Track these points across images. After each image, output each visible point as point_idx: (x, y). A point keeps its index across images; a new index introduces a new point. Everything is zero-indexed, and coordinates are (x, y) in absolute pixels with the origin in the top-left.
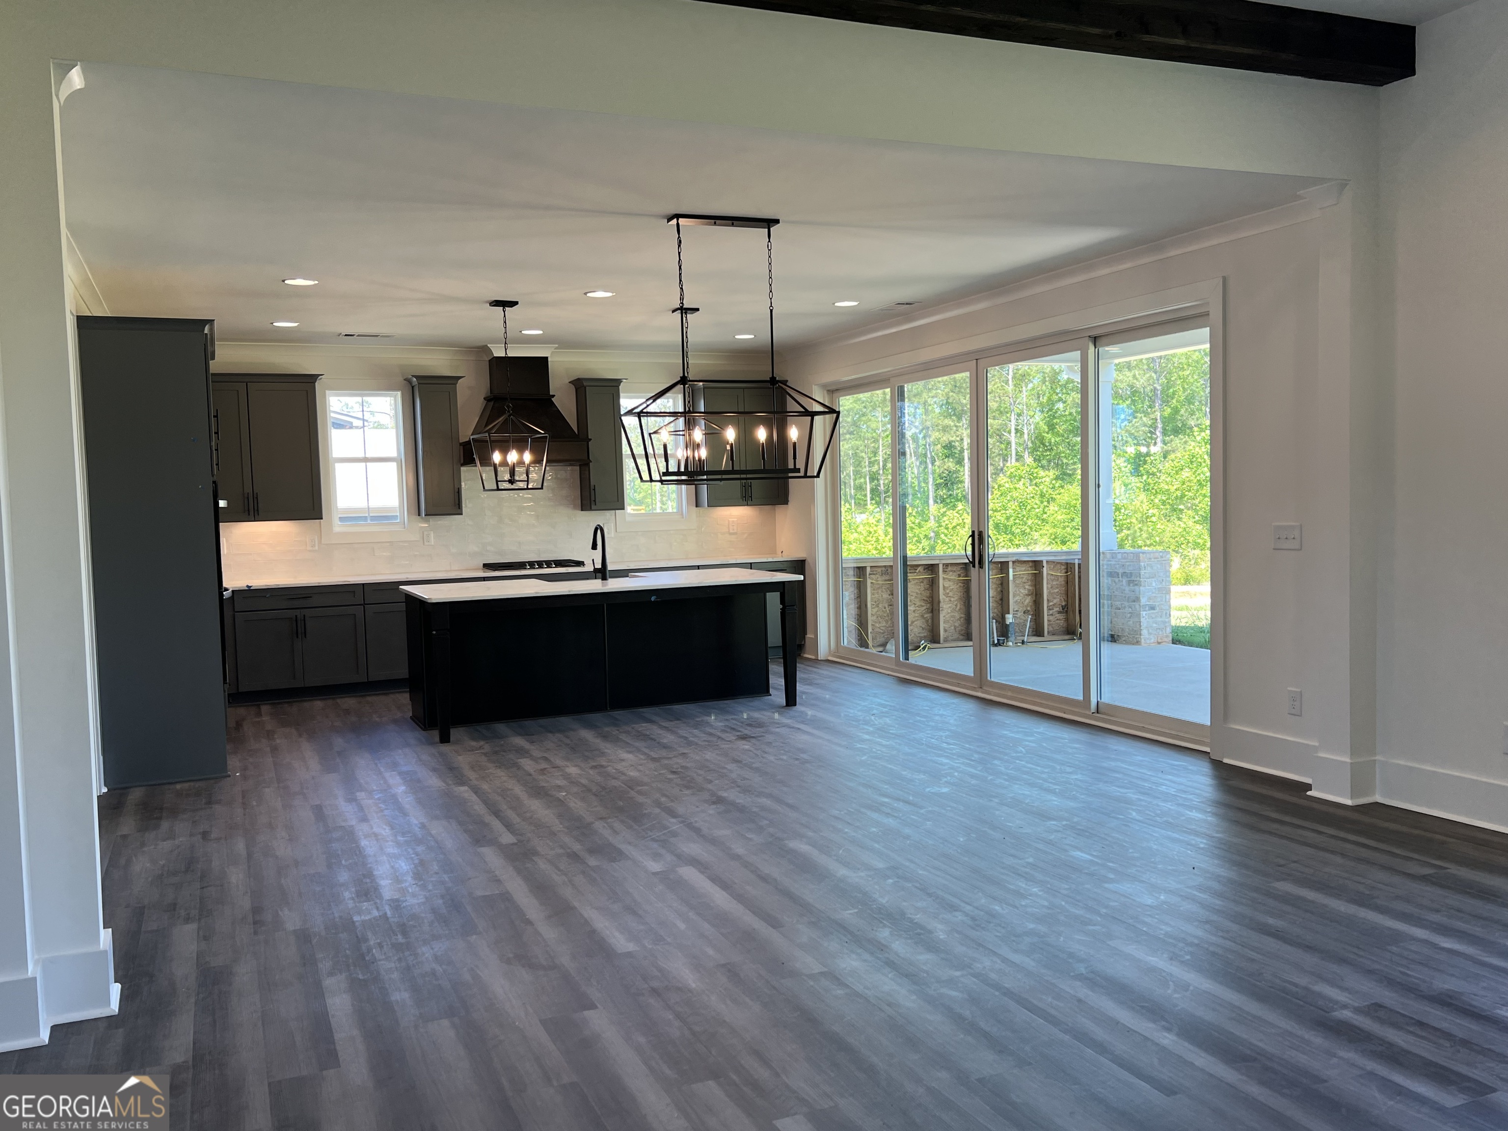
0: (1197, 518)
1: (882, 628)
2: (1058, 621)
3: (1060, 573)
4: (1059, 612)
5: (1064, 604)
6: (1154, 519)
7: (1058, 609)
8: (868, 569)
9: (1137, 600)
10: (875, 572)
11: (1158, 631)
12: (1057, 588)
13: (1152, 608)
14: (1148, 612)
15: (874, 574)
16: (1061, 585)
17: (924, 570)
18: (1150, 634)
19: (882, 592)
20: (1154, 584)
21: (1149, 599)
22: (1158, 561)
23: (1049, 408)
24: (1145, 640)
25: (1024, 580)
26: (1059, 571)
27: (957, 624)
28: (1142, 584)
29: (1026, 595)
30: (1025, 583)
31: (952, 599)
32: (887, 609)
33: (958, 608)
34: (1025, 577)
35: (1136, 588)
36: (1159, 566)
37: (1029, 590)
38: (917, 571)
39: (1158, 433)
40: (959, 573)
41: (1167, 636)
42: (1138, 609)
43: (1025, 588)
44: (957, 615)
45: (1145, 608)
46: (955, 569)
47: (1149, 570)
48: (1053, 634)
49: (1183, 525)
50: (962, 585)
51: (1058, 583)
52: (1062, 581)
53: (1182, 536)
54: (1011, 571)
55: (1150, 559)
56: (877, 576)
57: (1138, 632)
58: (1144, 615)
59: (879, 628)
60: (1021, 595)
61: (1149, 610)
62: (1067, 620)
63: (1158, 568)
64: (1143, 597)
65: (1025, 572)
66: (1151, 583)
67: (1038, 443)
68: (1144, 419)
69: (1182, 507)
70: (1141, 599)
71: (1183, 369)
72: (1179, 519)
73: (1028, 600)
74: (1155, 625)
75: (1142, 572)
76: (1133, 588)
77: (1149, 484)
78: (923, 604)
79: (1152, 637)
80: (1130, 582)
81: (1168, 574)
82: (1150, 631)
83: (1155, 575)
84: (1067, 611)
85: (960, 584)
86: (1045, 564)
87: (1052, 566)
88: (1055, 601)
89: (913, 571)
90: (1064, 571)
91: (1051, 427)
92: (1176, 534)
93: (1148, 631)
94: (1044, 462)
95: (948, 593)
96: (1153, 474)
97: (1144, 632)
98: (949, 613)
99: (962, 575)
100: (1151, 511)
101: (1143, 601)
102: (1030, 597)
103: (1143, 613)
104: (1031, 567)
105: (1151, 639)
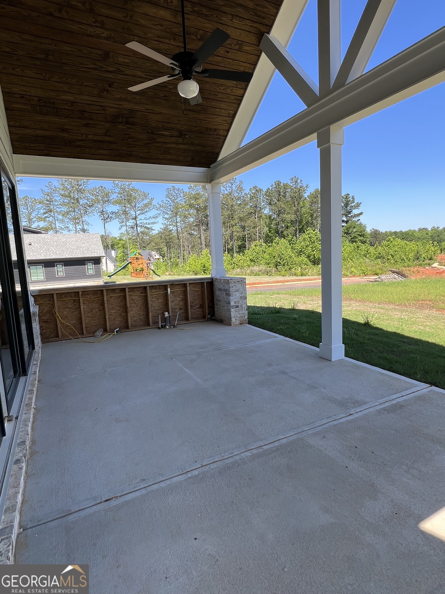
0: (306, 256)
1: (95, 323)
2: (198, 312)
3: (198, 289)
4: (199, 308)
5: (201, 303)
6: (293, 257)
7: (198, 306)
8: (80, 293)
9: (229, 303)
10: (88, 294)
11: (240, 318)
12: (197, 296)
13: (237, 307)
14: (235, 309)
15: (88, 295)
16: (199, 294)
17: (120, 291)
18: (236, 320)
19: (94, 304)
20: (238, 295)
21: (235, 302)
22: (239, 283)
23: (269, 226)
24: (233, 323)
25: (179, 293)
26: (198, 288)
27: (141, 318)
28: (231, 295)
29: (181, 300)
30: (179, 294)
31: (138, 305)
32: (98, 313)
33: (142, 309)
34: (180, 291)
35: (229, 297)
36: (240, 286)
37: (182, 298)
38: (116, 292)
39: (297, 233)
40: (141, 291)
41: (245, 320)
42: (230, 308)
43: (180, 297)
44: (141, 313)
45: (233, 307)
46: (138, 290)
47: (234, 288)
48: (196, 319)
49: (302, 259)
50: (143, 298)
51: (198, 293)
52: (200, 293)
53: (301, 262)
54: (169, 289)
55: (235, 282)
56: (90, 295)
57: (230, 319)
58: (233, 311)
59: (94, 323)
60: (178, 301)
61: (235, 308)
62: (203, 311)
63: (239, 286)
64: (232, 302)
65: (179, 290)
66: (236, 295)
67: (267, 236)
68: (293, 228)
69: (301, 253)
70: (231, 302)
71: (305, 215)
72: (301, 257)
73: (181, 303)
74: (239, 315)
75: (231, 289)
76: (227, 297)
77: (293, 247)
78: (120, 309)
79: (237, 321)
80: (226, 294)
81: (245, 289)
82: (236, 318)
83: (238, 290)
84: (203, 307)
85: (142, 297)
86: (188, 285)
87: (194, 286)
88: (196, 303)
89: (113, 292)
90: (200, 288)
91: (270, 231)
92: (300, 261)
93: (235, 318)
94: (269, 242)
95: (136, 302)
96: (294, 244)
97: (233, 320)
98: (136, 312)
99: (143, 292)
100: (292, 255)
101: (232, 303)
102: (182, 302)
103: (232, 310)
104: (182, 287)
105: (237, 322)
